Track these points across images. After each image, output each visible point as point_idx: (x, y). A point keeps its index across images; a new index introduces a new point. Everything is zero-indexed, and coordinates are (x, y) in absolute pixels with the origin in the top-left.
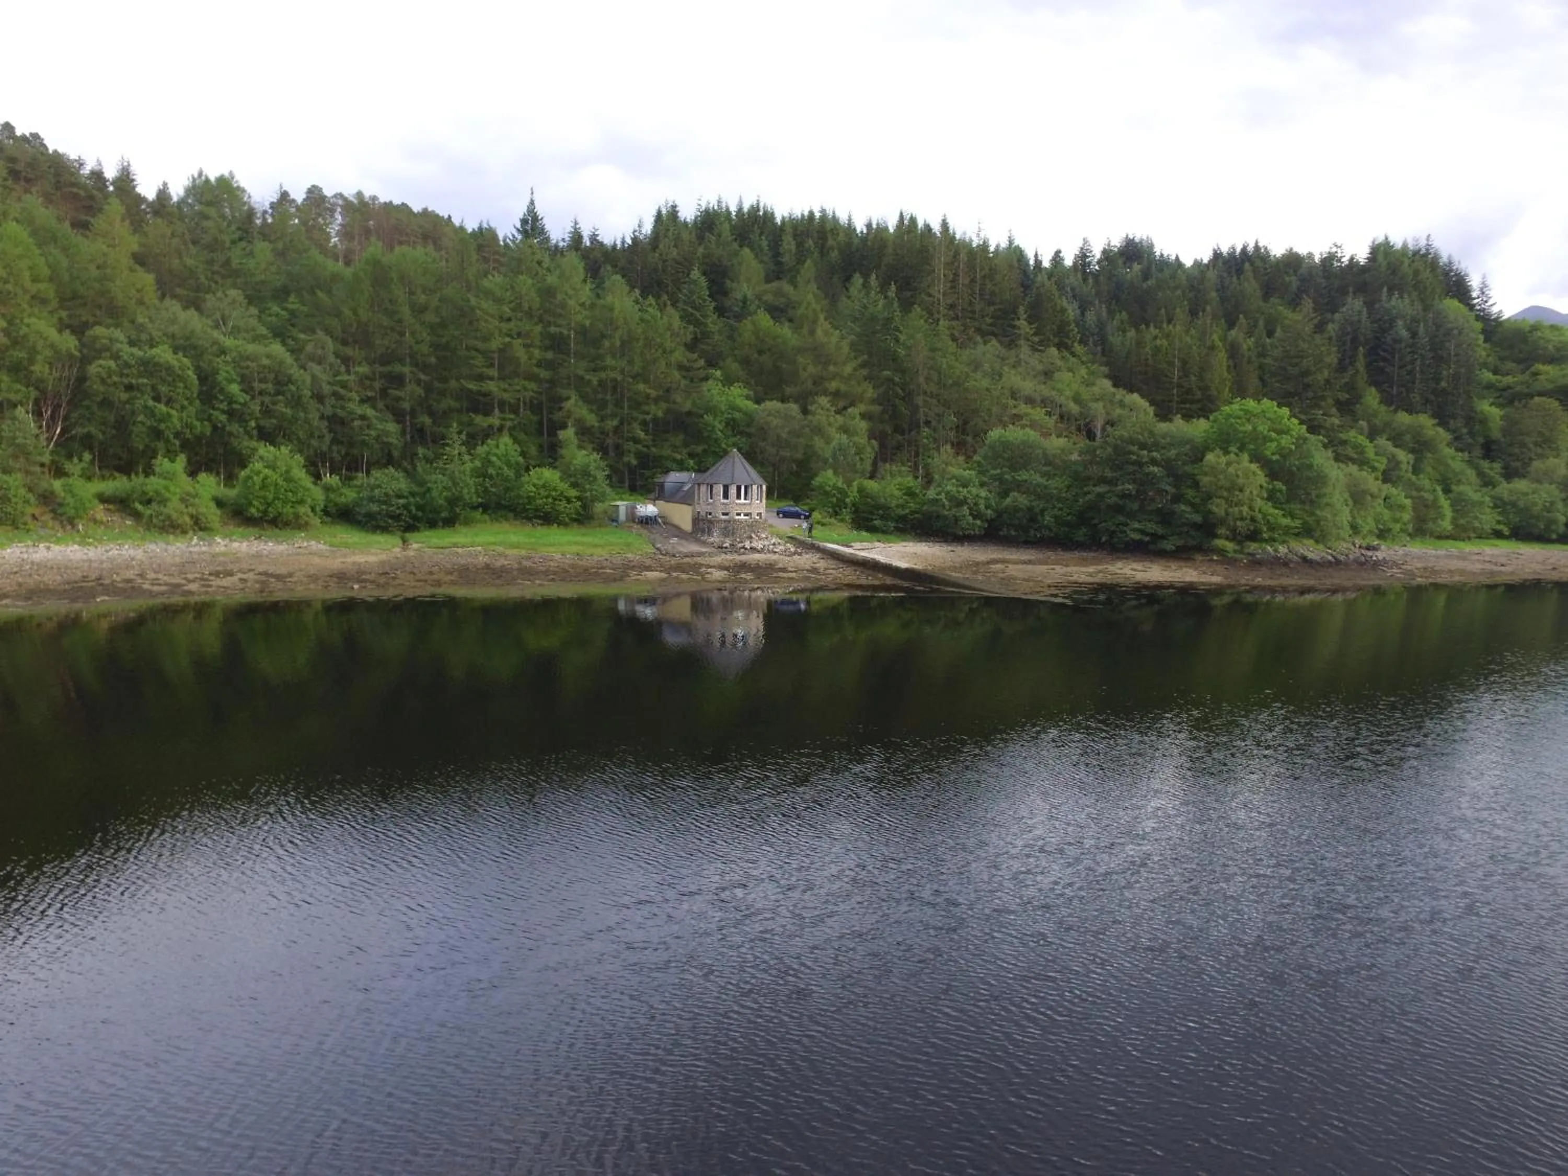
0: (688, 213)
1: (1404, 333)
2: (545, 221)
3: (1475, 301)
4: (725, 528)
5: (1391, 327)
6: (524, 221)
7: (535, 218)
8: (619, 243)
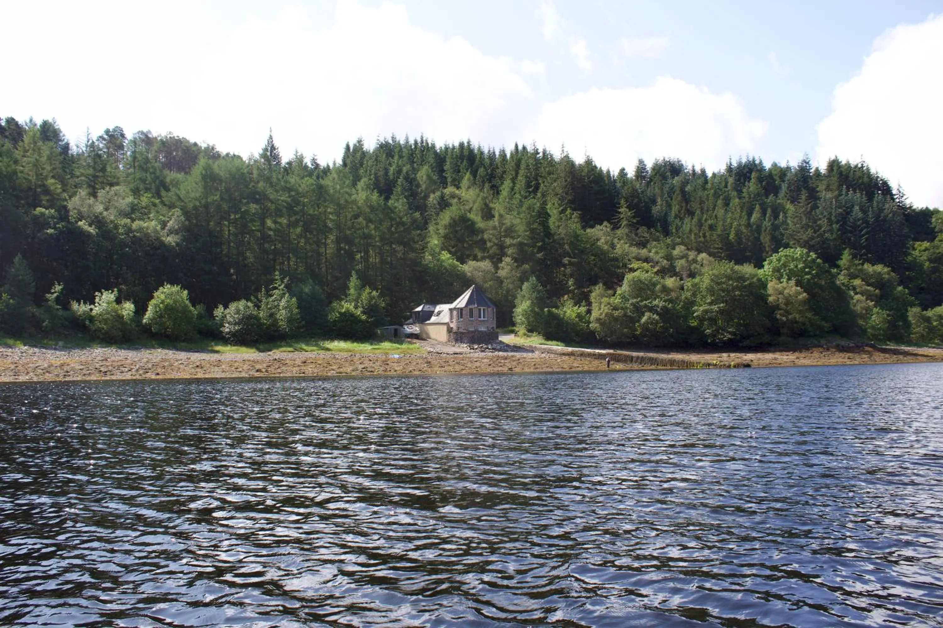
0: (370, 146)
1: (860, 215)
2: (279, 150)
3: (895, 197)
4: (473, 337)
5: (851, 211)
6: (266, 150)
7: (273, 148)
8: (331, 166)
